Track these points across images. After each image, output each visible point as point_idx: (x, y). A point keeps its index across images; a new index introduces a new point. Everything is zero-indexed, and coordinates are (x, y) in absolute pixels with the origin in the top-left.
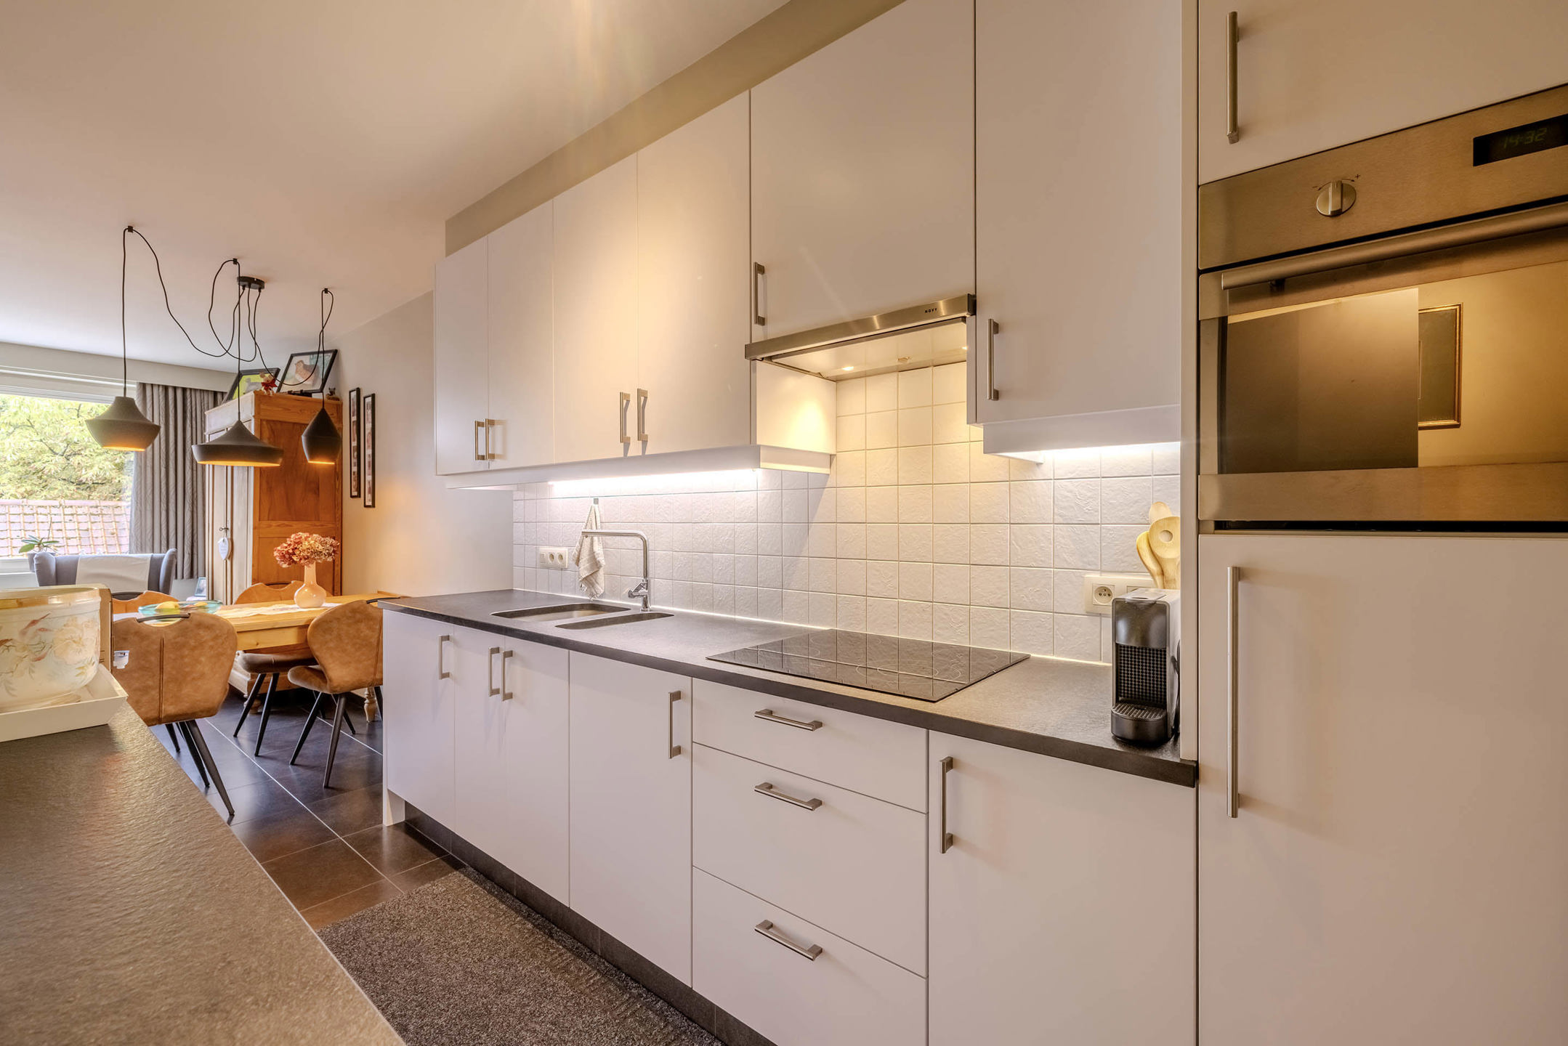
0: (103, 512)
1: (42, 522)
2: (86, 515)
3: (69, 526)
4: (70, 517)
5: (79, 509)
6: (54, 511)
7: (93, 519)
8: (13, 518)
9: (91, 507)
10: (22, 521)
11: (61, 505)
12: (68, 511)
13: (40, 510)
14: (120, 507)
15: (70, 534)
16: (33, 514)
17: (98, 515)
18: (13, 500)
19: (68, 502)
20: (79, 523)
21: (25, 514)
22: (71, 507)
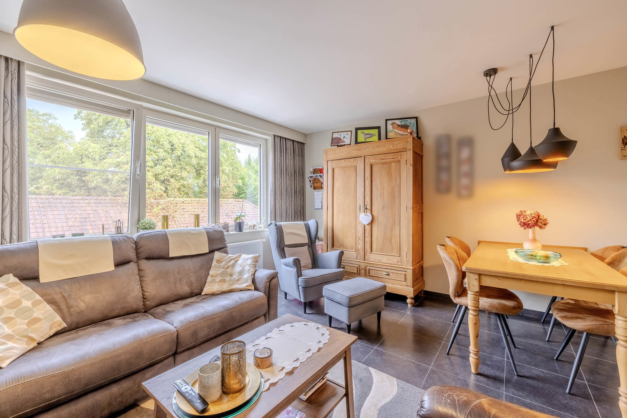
0: (101, 202)
1: (77, 207)
2: (94, 203)
3: (88, 208)
4: (88, 204)
5: (90, 201)
6: (81, 201)
7: (97, 205)
8: (64, 205)
9: (95, 200)
10: (68, 206)
11: (83, 199)
12: (86, 201)
13: (75, 201)
14: (107, 200)
15: (90, 212)
16: (72, 203)
17: (99, 203)
18: (60, 196)
19: (86, 197)
20: (92, 207)
21: (69, 203)
22: (87, 199)
